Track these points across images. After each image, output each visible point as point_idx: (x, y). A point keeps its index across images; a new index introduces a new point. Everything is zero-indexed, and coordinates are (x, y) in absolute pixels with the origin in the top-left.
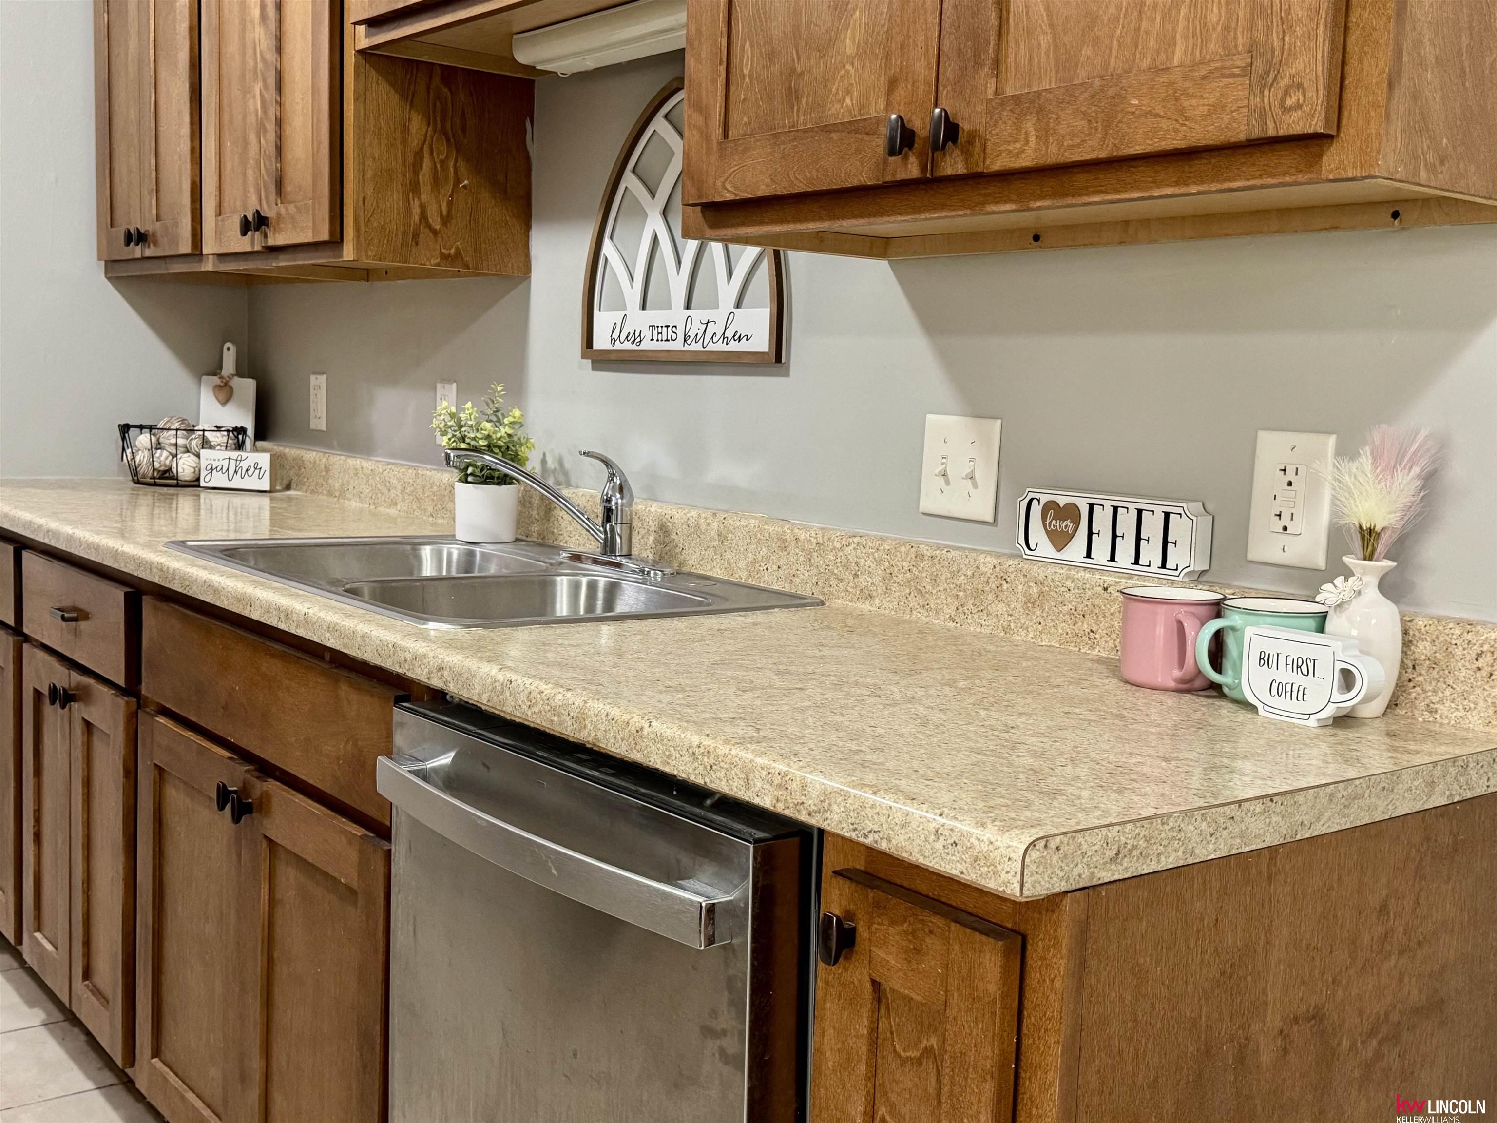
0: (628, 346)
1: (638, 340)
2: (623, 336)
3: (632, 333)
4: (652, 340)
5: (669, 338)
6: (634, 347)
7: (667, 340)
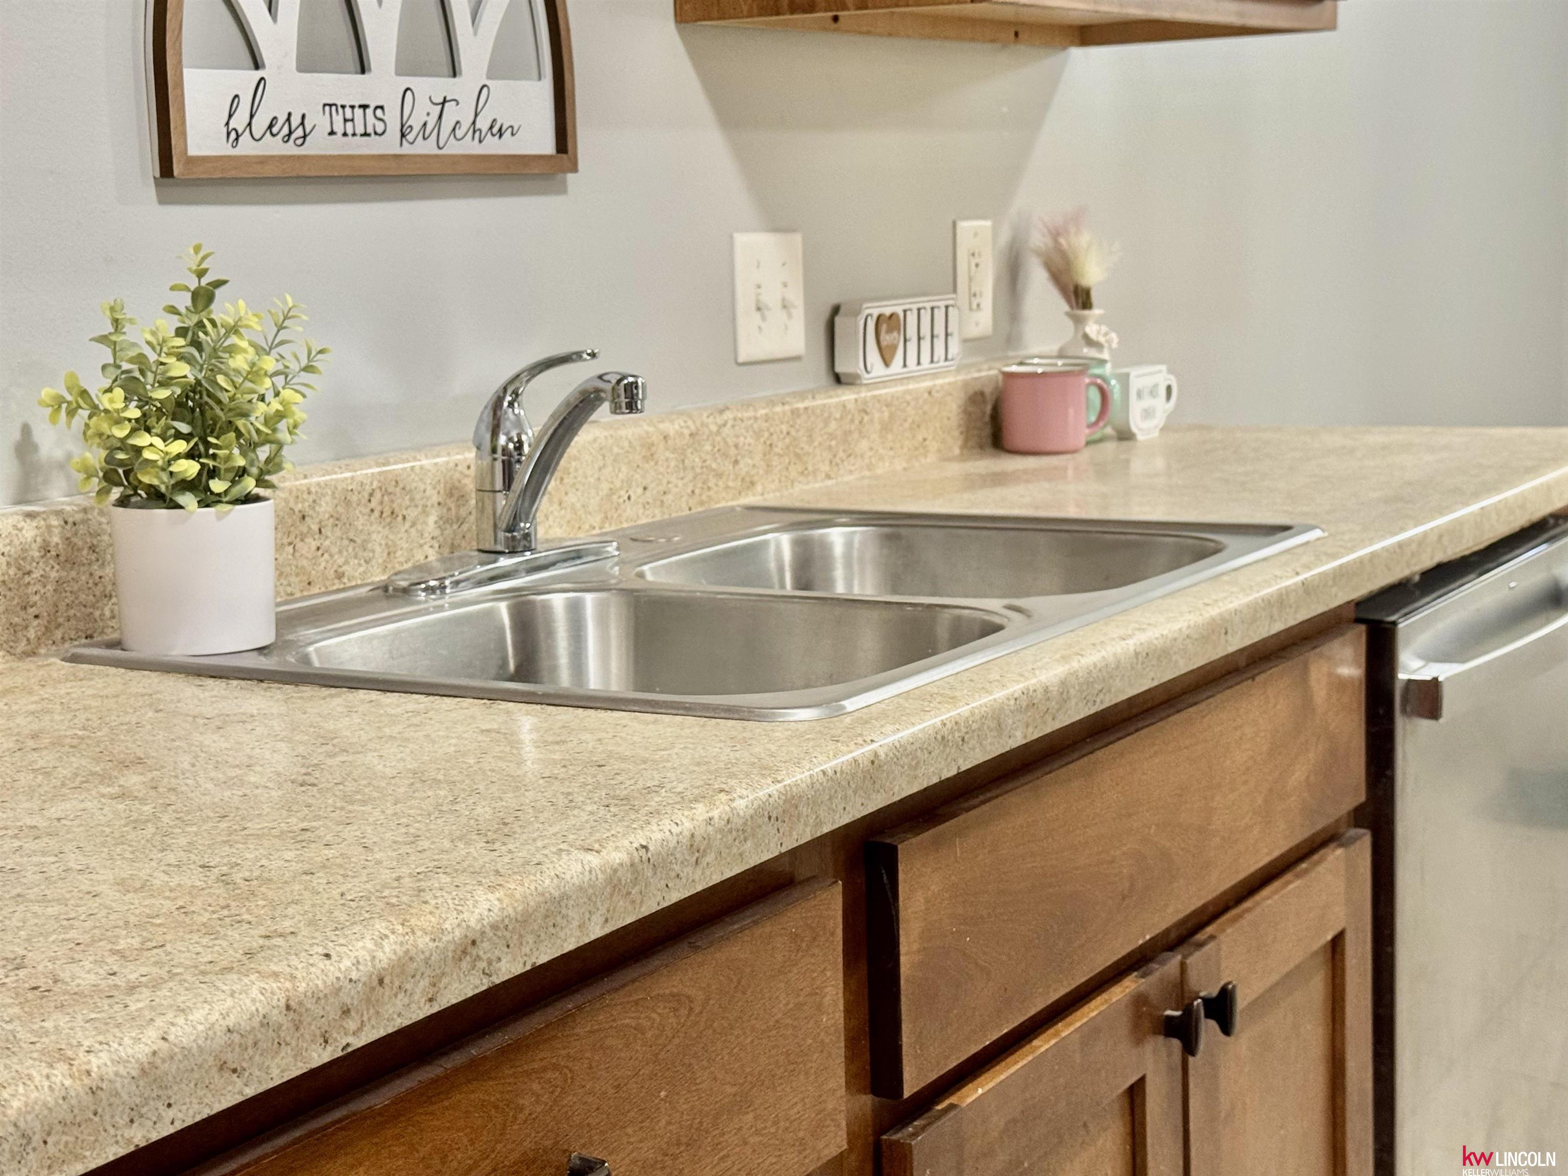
0: (274, 147)
1: (299, 132)
2: (260, 123)
3: (282, 119)
4: (332, 133)
5: (370, 130)
6: (290, 149)
7: (366, 134)
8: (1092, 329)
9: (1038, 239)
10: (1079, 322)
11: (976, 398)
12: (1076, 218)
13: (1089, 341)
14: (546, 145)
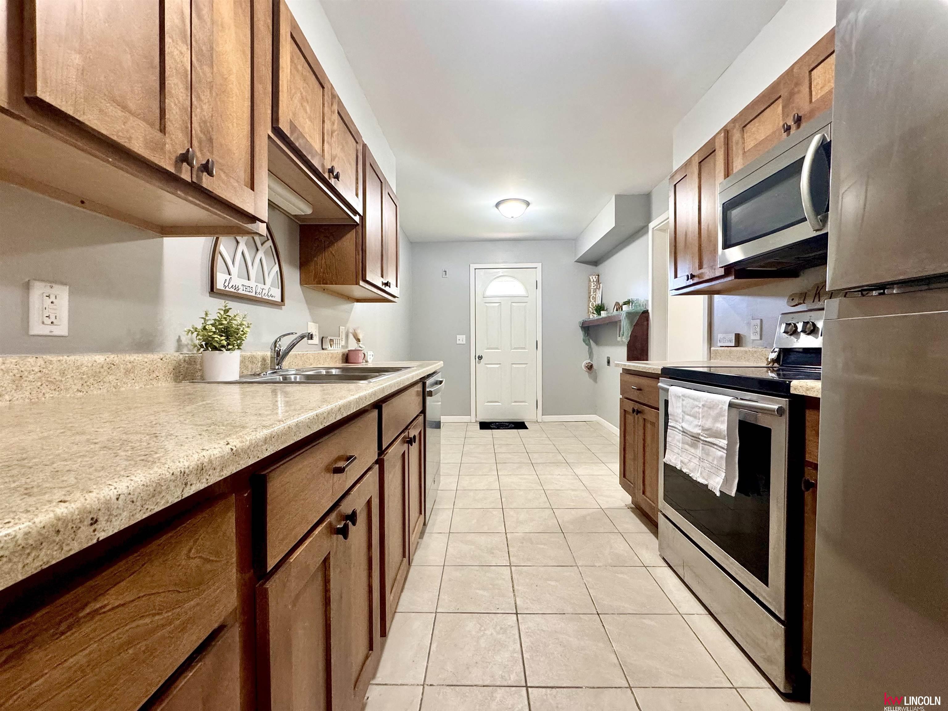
8: (361, 345)
9: (351, 330)
10: (358, 344)
11: (343, 355)
12: (358, 328)
13: (360, 347)
14: (280, 300)
